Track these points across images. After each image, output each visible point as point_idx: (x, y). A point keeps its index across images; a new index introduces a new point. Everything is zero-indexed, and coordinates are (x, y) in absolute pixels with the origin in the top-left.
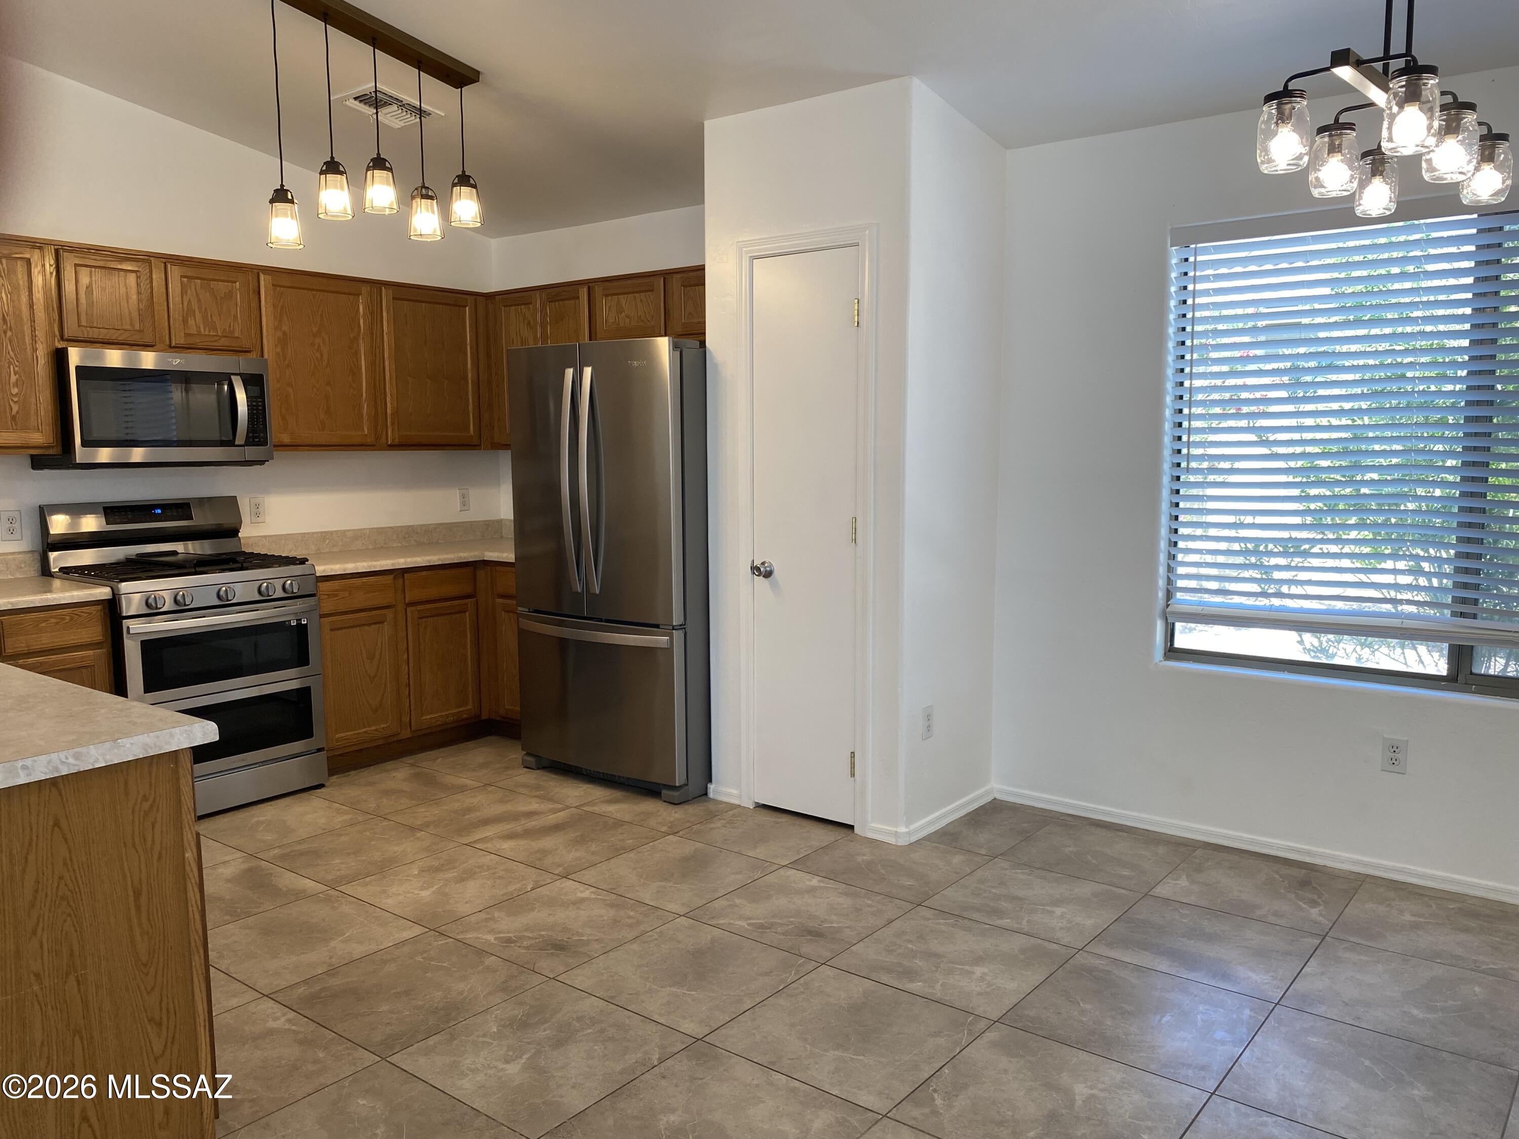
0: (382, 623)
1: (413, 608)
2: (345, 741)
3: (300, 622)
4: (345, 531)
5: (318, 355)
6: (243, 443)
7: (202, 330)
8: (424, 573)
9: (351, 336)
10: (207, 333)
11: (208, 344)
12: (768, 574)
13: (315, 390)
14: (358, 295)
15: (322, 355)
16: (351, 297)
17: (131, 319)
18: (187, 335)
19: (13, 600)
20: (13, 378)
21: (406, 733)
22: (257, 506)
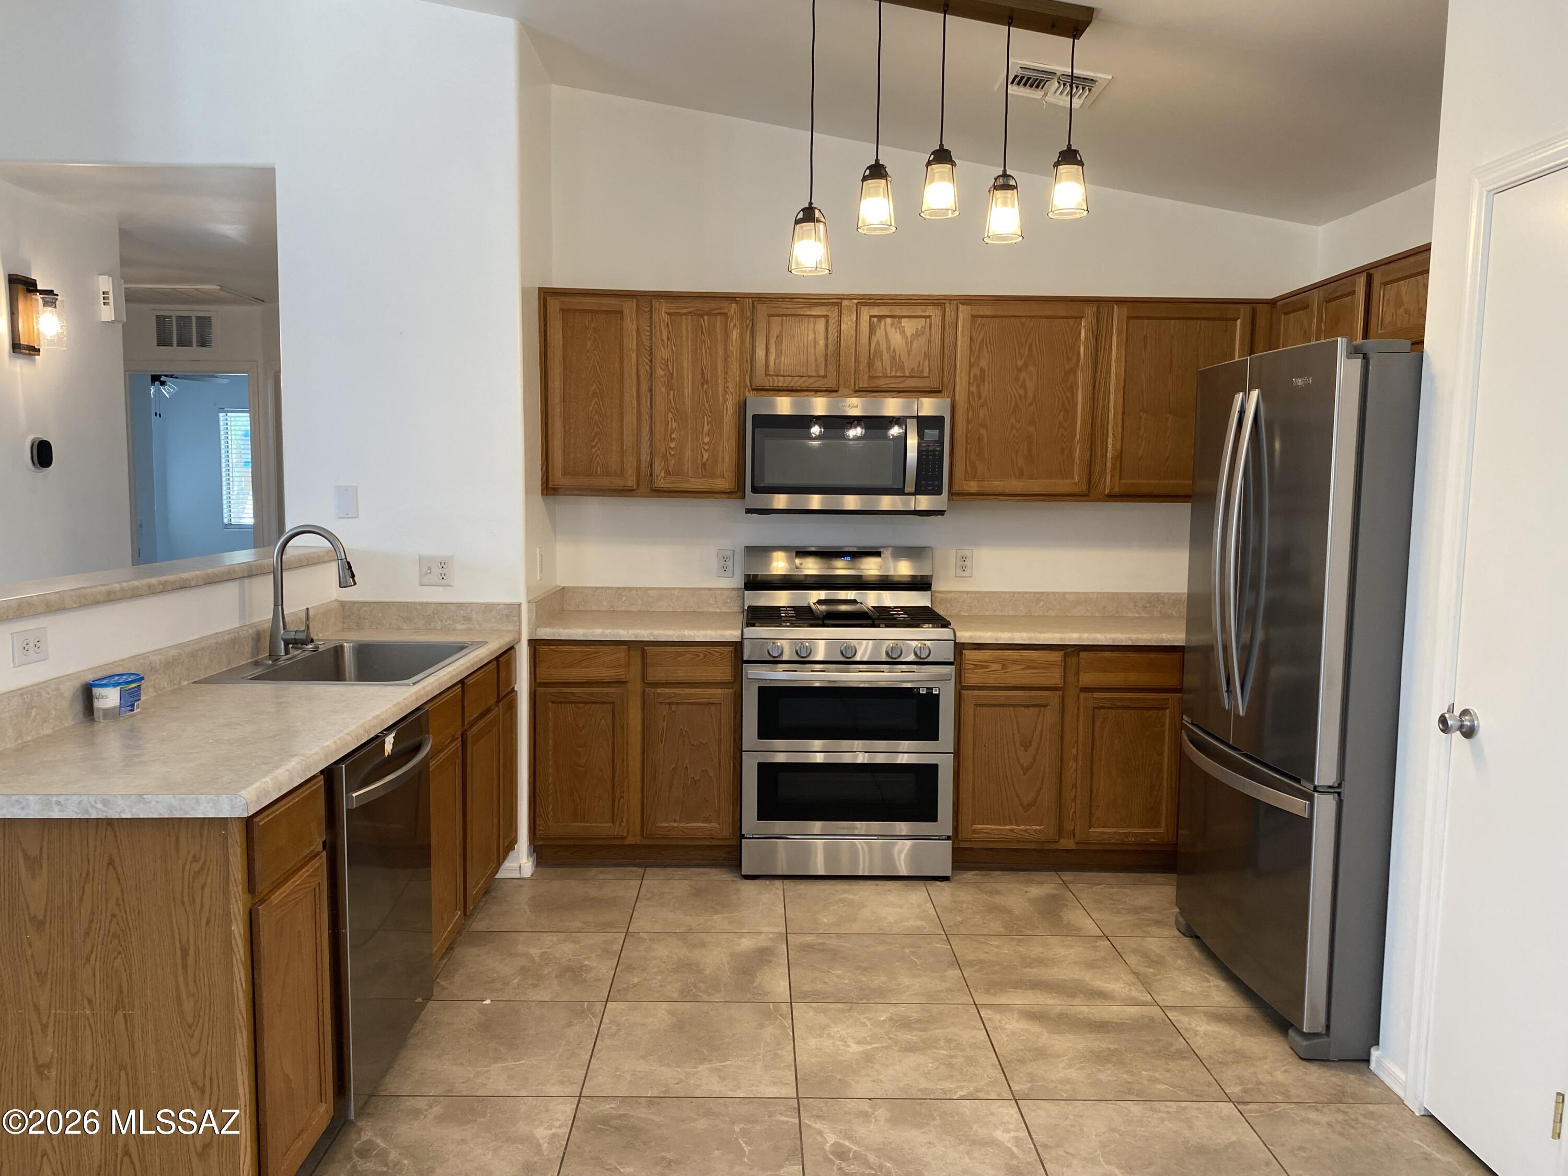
0: (1045, 706)
1: (1088, 695)
2: (984, 835)
3: (930, 691)
4: (1065, 594)
5: (1022, 392)
6: (913, 490)
7: (889, 371)
8: (1108, 654)
9: (1067, 367)
10: (893, 374)
11: (889, 386)
12: (1469, 733)
13: (1014, 431)
14: (1081, 318)
15: (1026, 393)
16: (1071, 322)
17: (817, 366)
18: (871, 378)
19: (656, 632)
20: (706, 428)
21: (1067, 843)
22: (964, 559)
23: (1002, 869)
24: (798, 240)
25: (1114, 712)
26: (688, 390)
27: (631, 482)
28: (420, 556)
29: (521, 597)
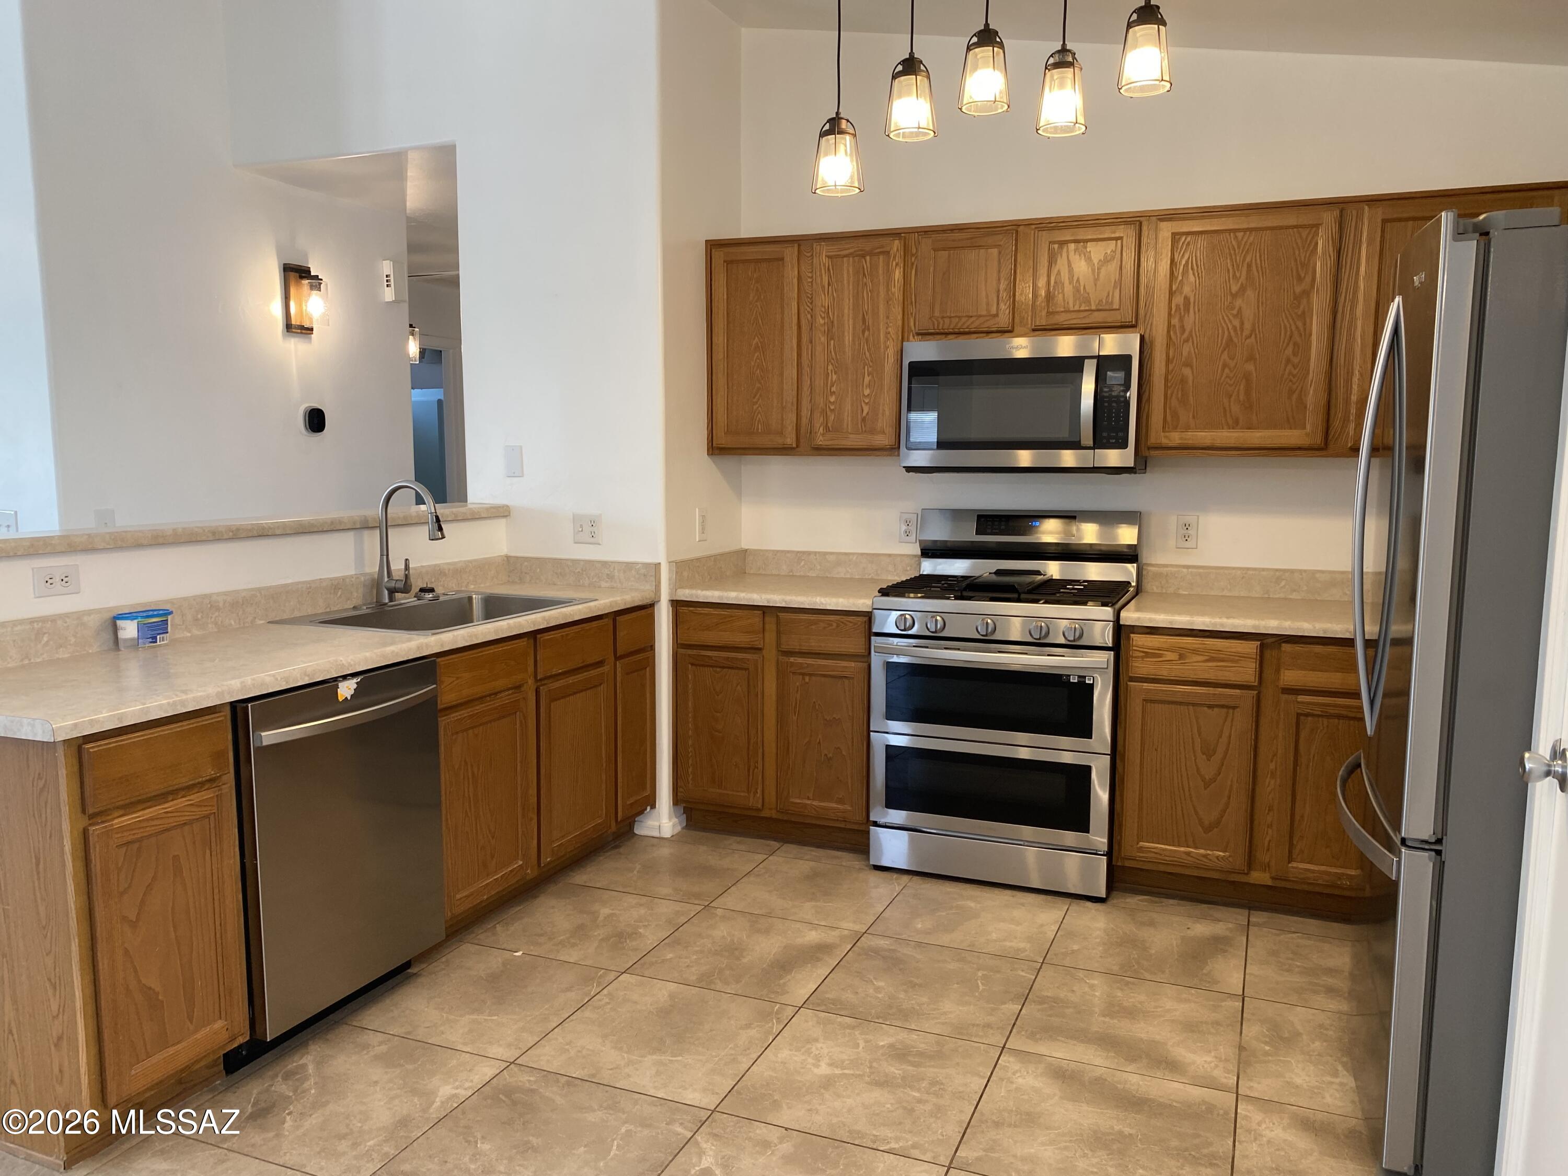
0: (1234, 708)
1: (1291, 697)
2: (1153, 855)
3: (1082, 680)
4: (1314, 572)
5: (1237, 323)
6: (1091, 443)
7: (1071, 305)
9: (1298, 290)
10: (1077, 308)
11: (1072, 322)
13: (1227, 370)
14: (1317, 226)
15: (1242, 323)
16: (1304, 233)
17: (988, 304)
18: (1051, 314)
19: (788, 598)
20: (867, 379)
21: (1259, 877)
22: (1187, 526)
23: (1183, 898)
24: (826, 154)
25: (1325, 721)
26: (848, 338)
27: (790, 440)
28: (574, 515)
29: (660, 556)
